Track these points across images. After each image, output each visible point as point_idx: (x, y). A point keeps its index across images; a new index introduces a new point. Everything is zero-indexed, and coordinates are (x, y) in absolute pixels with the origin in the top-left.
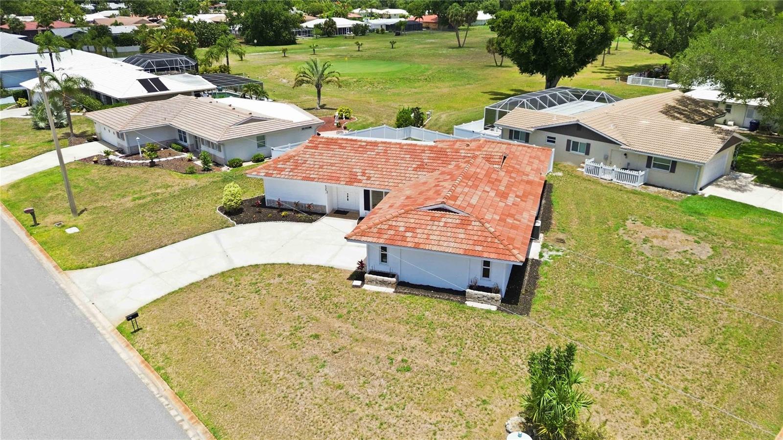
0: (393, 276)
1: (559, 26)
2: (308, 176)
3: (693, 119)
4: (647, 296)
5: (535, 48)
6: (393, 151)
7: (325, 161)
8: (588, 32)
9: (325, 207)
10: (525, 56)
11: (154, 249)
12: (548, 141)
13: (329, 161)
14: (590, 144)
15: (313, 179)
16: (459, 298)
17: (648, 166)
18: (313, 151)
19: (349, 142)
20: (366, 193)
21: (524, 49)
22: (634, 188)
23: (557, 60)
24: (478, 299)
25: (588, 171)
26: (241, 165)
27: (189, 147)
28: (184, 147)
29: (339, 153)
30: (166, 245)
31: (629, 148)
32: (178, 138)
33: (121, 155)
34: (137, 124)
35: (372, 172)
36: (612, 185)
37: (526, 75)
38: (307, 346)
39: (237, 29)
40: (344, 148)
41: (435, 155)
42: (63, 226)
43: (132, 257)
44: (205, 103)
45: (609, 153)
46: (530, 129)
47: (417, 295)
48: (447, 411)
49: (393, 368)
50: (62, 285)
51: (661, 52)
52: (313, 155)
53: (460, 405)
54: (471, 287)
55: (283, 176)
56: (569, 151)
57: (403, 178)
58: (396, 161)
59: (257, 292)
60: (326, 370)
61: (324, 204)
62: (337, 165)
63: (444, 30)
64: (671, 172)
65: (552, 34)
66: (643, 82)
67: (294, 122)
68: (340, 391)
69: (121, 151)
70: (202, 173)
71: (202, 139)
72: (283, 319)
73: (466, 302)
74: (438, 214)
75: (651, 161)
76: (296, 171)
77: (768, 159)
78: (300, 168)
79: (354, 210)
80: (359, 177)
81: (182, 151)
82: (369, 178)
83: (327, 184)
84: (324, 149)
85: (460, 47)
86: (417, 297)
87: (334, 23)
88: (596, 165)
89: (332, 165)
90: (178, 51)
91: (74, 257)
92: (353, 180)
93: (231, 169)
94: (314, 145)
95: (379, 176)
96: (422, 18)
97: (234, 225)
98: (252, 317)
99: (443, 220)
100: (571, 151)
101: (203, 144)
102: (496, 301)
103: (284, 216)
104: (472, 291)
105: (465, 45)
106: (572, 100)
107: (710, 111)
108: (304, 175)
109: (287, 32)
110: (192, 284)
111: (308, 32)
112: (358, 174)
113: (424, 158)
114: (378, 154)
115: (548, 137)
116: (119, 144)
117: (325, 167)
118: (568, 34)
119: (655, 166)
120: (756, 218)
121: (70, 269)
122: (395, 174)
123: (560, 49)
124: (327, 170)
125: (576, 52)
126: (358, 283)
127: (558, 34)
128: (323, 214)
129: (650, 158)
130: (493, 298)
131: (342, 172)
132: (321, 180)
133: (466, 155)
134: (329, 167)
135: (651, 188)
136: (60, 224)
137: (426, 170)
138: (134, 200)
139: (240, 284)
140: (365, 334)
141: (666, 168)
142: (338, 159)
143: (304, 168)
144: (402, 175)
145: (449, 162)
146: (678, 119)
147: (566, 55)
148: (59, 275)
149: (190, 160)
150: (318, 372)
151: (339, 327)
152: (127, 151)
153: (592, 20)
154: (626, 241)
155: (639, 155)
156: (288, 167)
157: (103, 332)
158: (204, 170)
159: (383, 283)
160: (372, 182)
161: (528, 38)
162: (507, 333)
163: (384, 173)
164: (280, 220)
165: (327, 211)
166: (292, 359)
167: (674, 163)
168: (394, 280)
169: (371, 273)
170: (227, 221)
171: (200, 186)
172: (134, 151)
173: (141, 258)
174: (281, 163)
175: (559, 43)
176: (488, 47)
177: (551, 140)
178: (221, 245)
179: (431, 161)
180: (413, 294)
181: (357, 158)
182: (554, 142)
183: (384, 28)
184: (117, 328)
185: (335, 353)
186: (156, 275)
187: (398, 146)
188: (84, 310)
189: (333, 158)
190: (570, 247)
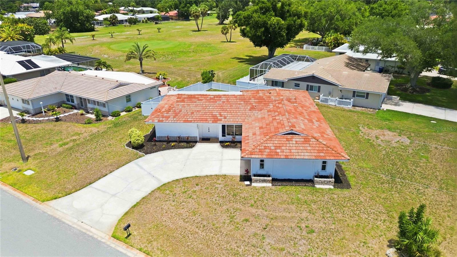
0: (269, 176)
1: (278, 20)
2: (186, 119)
3: (360, 69)
4: (398, 168)
5: (264, 32)
6: (232, 100)
7: (193, 109)
8: (293, 23)
9: (197, 137)
10: (259, 37)
11: (100, 178)
12: (295, 86)
13: (196, 109)
14: (320, 86)
15: (191, 122)
16: (310, 184)
17: (354, 96)
18: (183, 103)
19: (203, 96)
20: (223, 127)
21: (259, 34)
22: (349, 109)
23: (277, 39)
24: (322, 183)
25: (322, 101)
26: (120, 115)
27: (77, 106)
28: (72, 106)
29: (199, 104)
30: (107, 175)
31: (343, 87)
32: (65, 100)
33: (28, 115)
34: (37, 93)
35: (225, 114)
36: (336, 108)
37: (258, 48)
38: (245, 228)
39: (52, 22)
40: (201, 100)
41: (258, 101)
42: (20, 171)
43: (87, 186)
44: (80, 75)
45: (331, 91)
46: (285, 80)
47: (286, 185)
48: (350, 252)
49: (304, 232)
50: (49, 213)
51: (314, 31)
52: (183, 106)
53: (354, 247)
54: (316, 177)
55: (170, 121)
56: (308, 91)
57: (246, 116)
58: (237, 106)
59: (190, 197)
60: (267, 241)
61: (195, 136)
62: (202, 111)
63: (182, 20)
64: (366, 98)
65: (274, 25)
66: (312, 49)
67: (146, 84)
68: (284, 252)
69: (27, 112)
70: (97, 122)
71: (88, 100)
72: (219, 212)
73: (315, 186)
74: (289, 136)
75: (355, 94)
76: (177, 117)
77: (399, 87)
78: (179, 115)
79: (214, 137)
80: (219, 118)
81: (72, 109)
82: (225, 118)
83: (198, 124)
84: (189, 102)
85: (199, 31)
86: (288, 187)
87: (116, 17)
88: (327, 98)
89: (198, 111)
90: (23, 39)
91: (45, 191)
92: (216, 120)
93: (114, 118)
94: (181, 100)
95: (230, 116)
96: (168, 13)
97: (144, 156)
98: (199, 214)
99: (294, 140)
100: (309, 91)
101: (89, 103)
102: (332, 183)
103: (173, 146)
104: (318, 179)
105: (202, 30)
106: (292, 62)
107: (364, 64)
108: (184, 119)
109: (89, 24)
110: (143, 198)
111: (100, 23)
112: (217, 116)
113: (252, 103)
114: (223, 102)
115: (295, 84)
116: (23, 107)
117: (195, 113)
118: (283, 24)
119: (358, 96)
120: (415, 119)
121: (48, 201)
122: (240, 114)
123: (279, 33)
124: (196, 115)
125: (287, 34)
126: (248, 183)
127: (277, 24)
128: (196, 142)
129: (354, 92)
130: (330, 181)
131: (207, 115)
132: (196, 122)
133: (275, 99)
134: (197, 113)
135: (357, 108)
136: (16, 169)
137: (257, 110)
138: (61, 146)
139: (175, 194)
140: (274, 214)
141: (363, 97)
142: (200, 107)
143: (182, 115)
144: (244, 114)
145: (268, 104)
146: (354, 69)
147: (283, 36)
148: (41, 206)
149: (82, 114)
150: (264, 242)
151: (256, 212)
152: (32, 112)
153: (295, 17)
154: (368, 139)
155: (348, 90)
156: (171, 115)
157: (103, 240)
158: (97, 120)
159: (264, 181)
160: (228, 120)
161: (260, 28)
162: (349, 200)
163: (233, 114)
164: (171, 149)
165: (198, 140)
166: (242, 237)
167: (368, 94)
168: (270, 178)
169: (255, 176)
170: (137, 153)
171: (101, 132)
172: (37, 111)
173: (94, 185)
174: (165, 113)
175: (278, 30)
176: (222, 31)
177: (297, 85)
178: (145, 170)
179: (257, 104)
180: (284, 185)
181: (212, 106)
182: (299, 86)
183: (146, 19)
184: (112, 236)
185: (265, 228)
186: (114, 195)
187: (234, 97)
188: (79, 228)
189: (197, 107)
190: (344, 146)
